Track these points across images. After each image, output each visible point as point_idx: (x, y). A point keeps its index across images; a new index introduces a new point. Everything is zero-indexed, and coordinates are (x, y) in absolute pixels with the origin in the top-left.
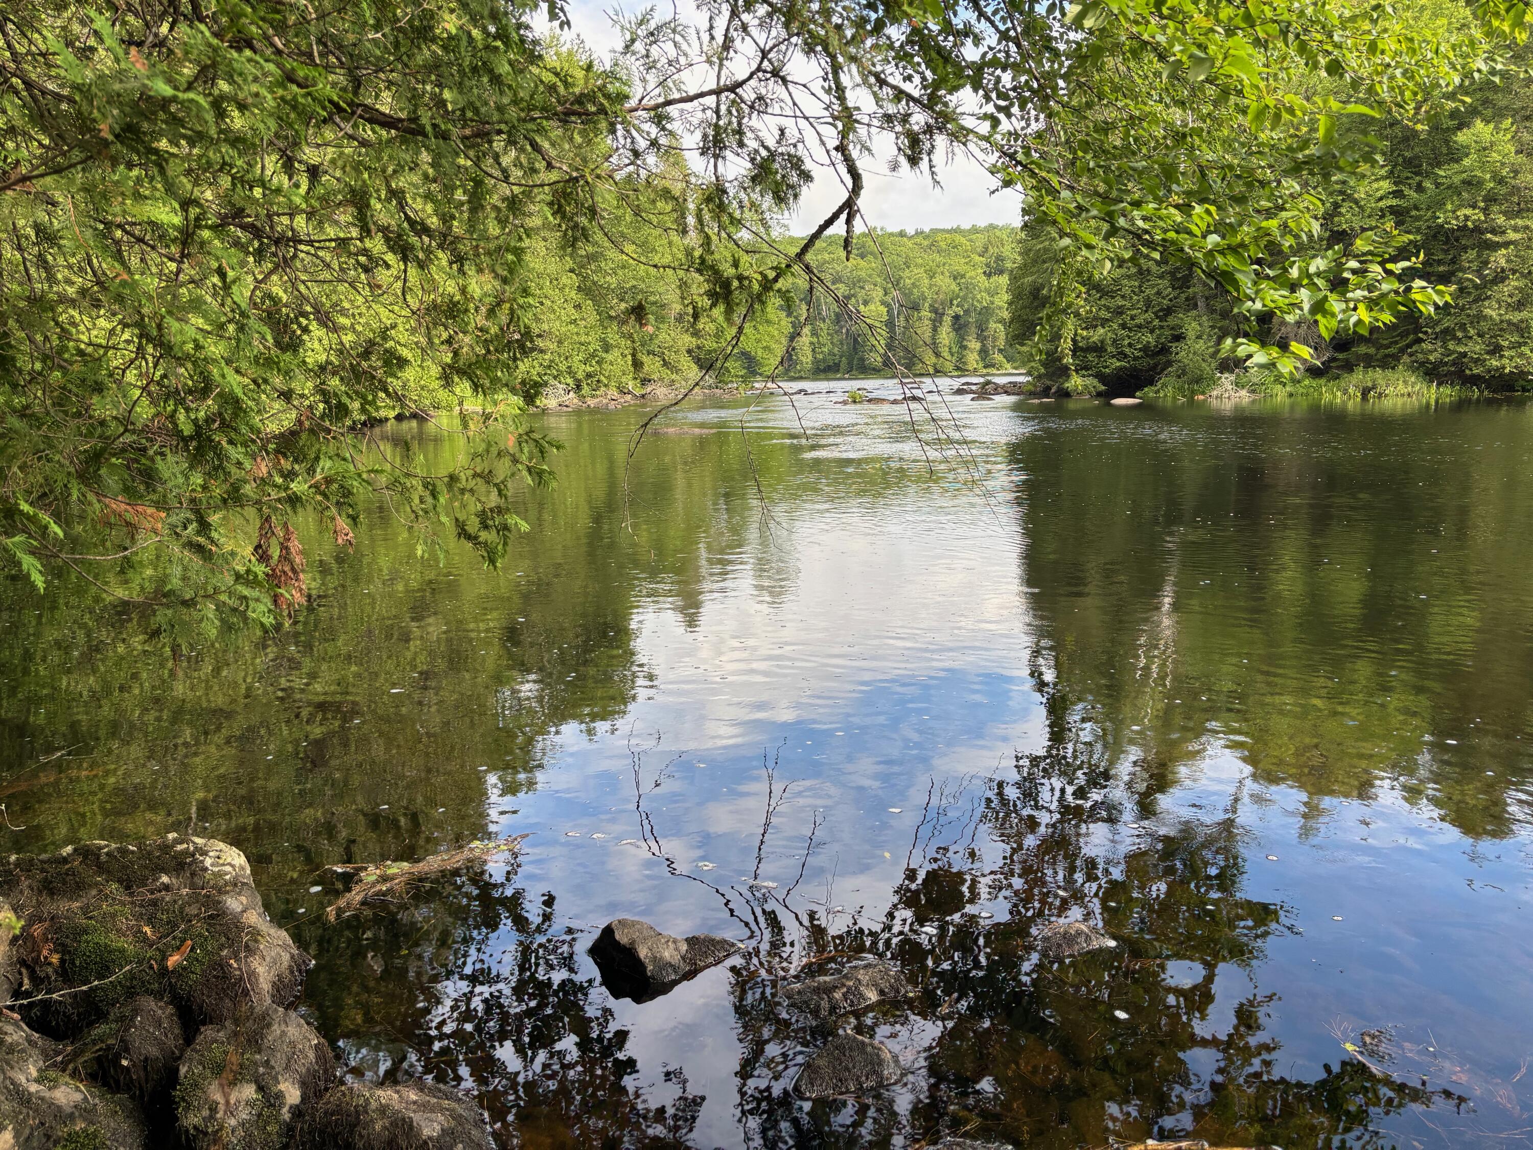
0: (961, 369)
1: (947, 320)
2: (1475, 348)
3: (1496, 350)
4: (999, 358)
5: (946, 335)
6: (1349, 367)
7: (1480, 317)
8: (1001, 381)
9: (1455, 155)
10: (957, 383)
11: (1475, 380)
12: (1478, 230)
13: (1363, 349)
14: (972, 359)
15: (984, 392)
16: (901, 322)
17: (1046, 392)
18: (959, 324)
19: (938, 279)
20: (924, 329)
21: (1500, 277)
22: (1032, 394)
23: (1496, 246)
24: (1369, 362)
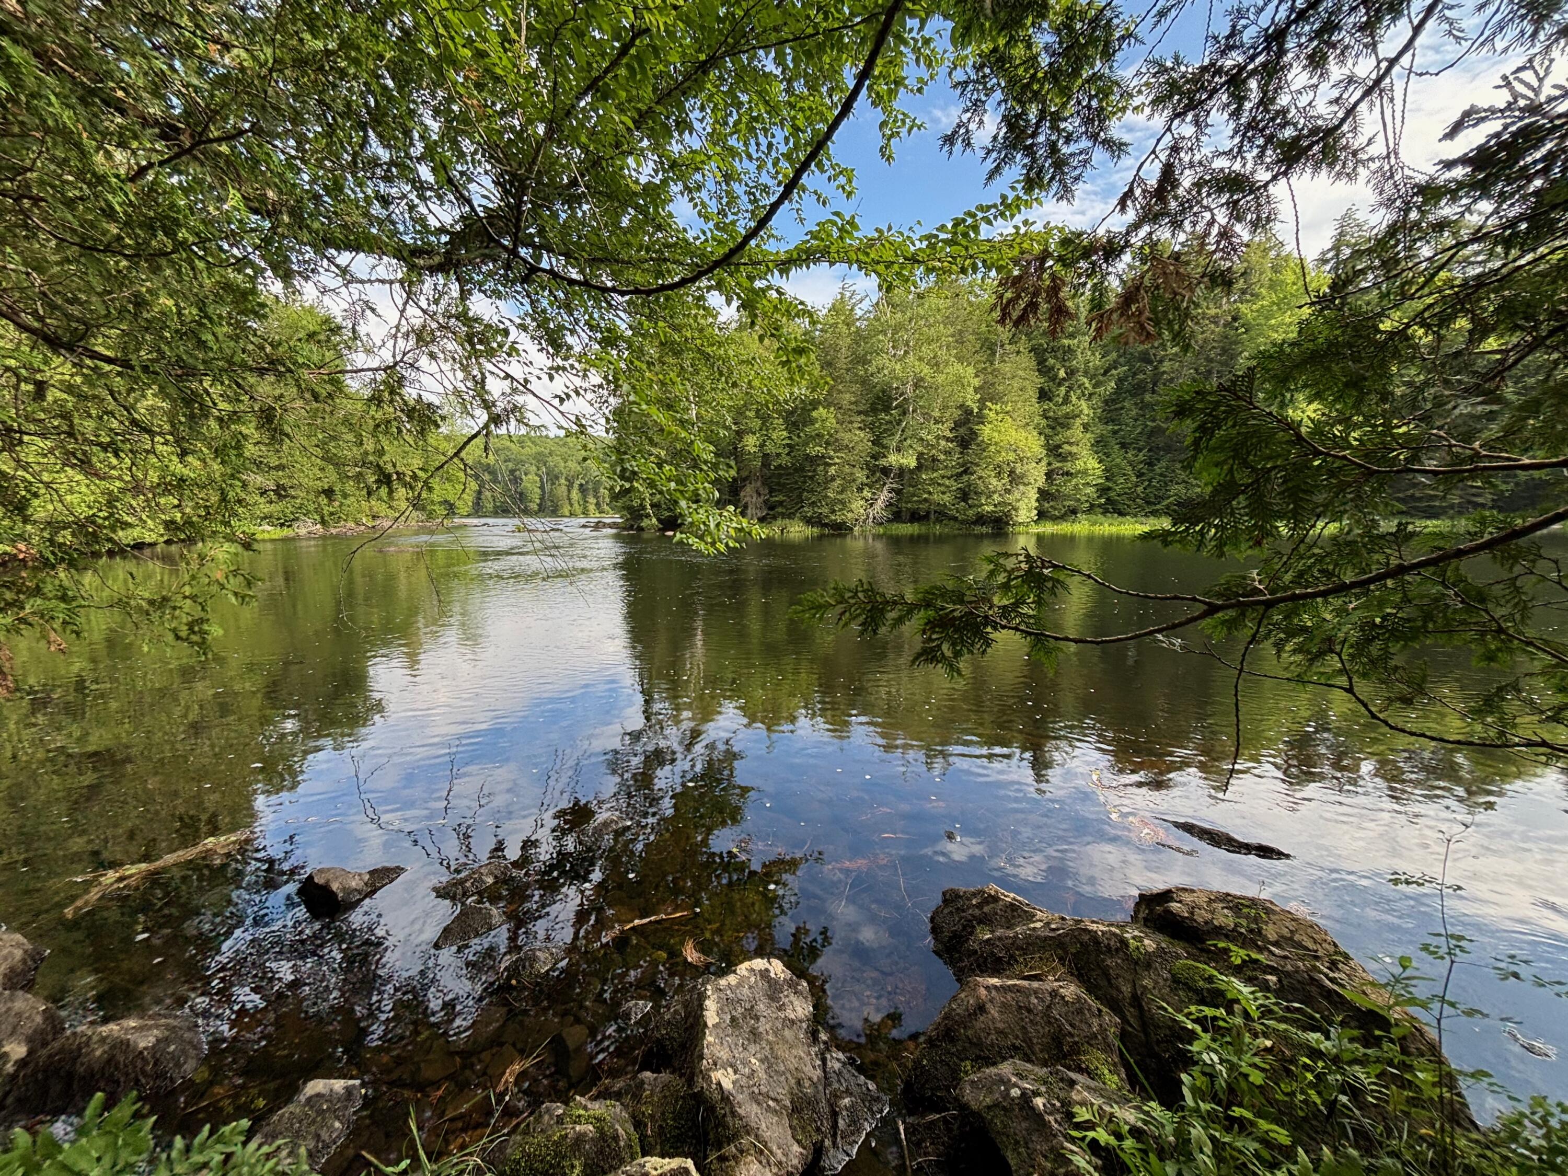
0: (585, 513)
1: (576, 486)
2: (825, 510)
3: (833, 512)
4: (606, 508)
5: (575, 494)
6: (775, 518)
7: (826, 497)
8: (608, 521)
9: (812, 422)
10: (583, 521)
11: (826, 525)
12: (823, 457)
13: (780, 510)
14: (592, 507)
15: (598, 526)
16: (547, 487)
17: (631, 528)
18: (583, 489)
19: (569, 463)
20: (562, 490)
21: (833, 479)
22: (624, 529)
23: (830, 465)
24: (783, 516)
